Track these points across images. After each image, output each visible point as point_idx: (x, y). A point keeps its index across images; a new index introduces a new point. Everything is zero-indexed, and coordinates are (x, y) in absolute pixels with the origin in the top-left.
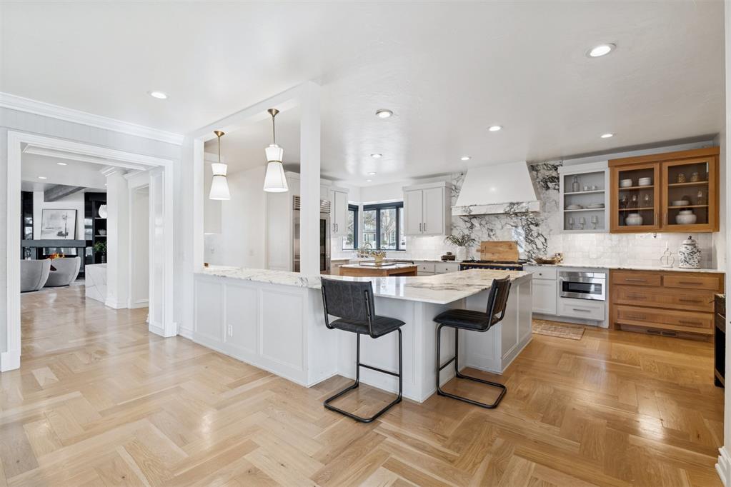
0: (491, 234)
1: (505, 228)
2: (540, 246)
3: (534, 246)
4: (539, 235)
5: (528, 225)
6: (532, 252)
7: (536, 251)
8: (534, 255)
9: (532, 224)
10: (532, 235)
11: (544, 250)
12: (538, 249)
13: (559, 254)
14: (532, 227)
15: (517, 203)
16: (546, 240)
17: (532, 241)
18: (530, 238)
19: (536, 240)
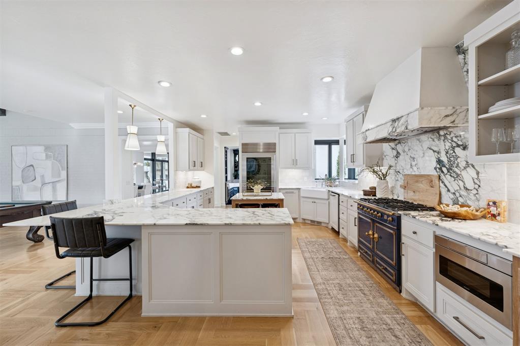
0: (414, 163)
1: (426, 154)
2: (470, 185)
3: (461, 184)
4: (468, 165)
5: (453, 148)
6: (458, 195)
7: (463, 193)
8: (460, 199)
9: (458, 146)
10: (457, 166)
11: (475, 192)
12: (466, 189)
13: (494, 203)
14: (458, 151)
15: (398, 119)
16: (478, 173)
17: (458, 175)
18: (456, 170)
19: (464, 173)
